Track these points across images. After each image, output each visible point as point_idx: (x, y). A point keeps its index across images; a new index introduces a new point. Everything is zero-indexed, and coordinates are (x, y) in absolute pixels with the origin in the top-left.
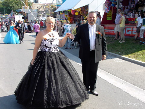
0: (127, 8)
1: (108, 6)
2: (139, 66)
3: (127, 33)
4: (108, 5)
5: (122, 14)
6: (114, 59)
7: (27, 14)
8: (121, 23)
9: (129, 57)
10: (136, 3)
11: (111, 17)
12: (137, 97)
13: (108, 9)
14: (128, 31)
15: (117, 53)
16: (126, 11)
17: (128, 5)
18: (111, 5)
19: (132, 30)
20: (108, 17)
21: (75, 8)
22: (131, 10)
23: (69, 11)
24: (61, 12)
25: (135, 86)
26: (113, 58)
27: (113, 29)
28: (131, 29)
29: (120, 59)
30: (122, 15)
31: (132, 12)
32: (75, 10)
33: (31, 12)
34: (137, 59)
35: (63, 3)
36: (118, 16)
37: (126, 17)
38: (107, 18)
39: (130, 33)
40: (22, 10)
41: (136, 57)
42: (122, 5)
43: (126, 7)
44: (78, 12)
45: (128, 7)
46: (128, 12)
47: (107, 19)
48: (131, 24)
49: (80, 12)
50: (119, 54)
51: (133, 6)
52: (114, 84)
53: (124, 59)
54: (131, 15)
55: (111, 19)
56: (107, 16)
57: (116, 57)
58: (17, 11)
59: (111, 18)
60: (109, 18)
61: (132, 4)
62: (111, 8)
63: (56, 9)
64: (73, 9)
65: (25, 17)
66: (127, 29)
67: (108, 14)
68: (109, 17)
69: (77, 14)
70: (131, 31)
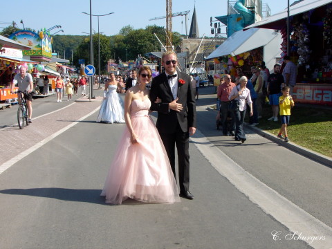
0: (329, 54)
3: (315, 99)
4: (285, 49)
16: (325, 59)
19: (322, 94)
21: (239, 52)
23: (229, 57)
24: (217, 58)
28: (320, 92)
39: (320, 99)
40: (156, 54)
44: (243, 59)
46: (329, 60)
58: (147, 54)
63: (210, 53)
64: (233, 55)
66: (316, 92)
69: (241, 63)
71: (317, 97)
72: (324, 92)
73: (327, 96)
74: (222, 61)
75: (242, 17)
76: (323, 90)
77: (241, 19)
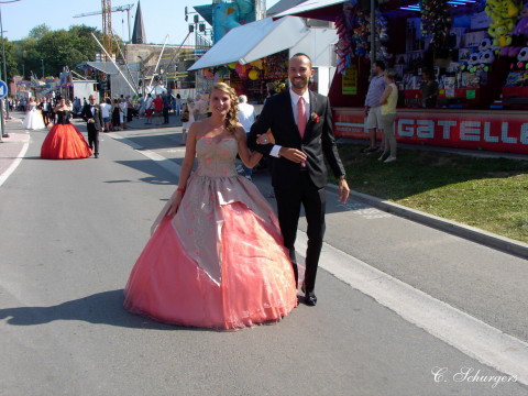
0: (402, 61)
1: (342, 54)
2: (431, 229)
3: (401, 133)
4: (343, 51)
5: (390, 77)
6: (359, 212)
7: (109, 76)
8: (385, 102)
9: (405, 203)
10: (427, 46)
11: (354, 85)
12: (420, 323)
13: (344, 61)
14: (404, 126)
15: (369, 193)
16: (399, 69)
17: (404, 52)
18: (354, 51)
19: (416, 126)
20: (345, 85)
22: (411, 68)
23: (233, 67)
24: (209, 69)
25: (417, 290)
26: (358, 208)
27: (361, 119)
28: (412, 122)
29: (378, 211)
30: (388, 80)
31: (416, 74)
32: (247, 65)
33: (122, 69)
34: (426, 209)
35: (215, 43)
36: (374, 83)
37: (398, 85)
38: (344, 88)
39: (410, 133)
40: (95, 65)
41: (425, 205)
42: (387, 51)
43: (398, 57)
44: (257, 69)
45: (405, 57)
46: (405, 71)
47: (344, 93)
48: (411, 107)
49: (263, 71)
50: (375, 195)
51: (418, 54)
52: (354, 285)
53: (389, 210)
54: (413, 83)
55: (355, 93)
56: (343, 82)
57: (366, 204)
58: (80, 66)
59: (355, 88)
60: (349, 90)
61: (415, 48)
62: (354, 61)
63: (193, 62)
64: (243, 62)
65: (103, 86)
66: (401, 122)
67: (346, 79)
68: (350, 85)
69: (253, 76)
70: (412, 129)
71: (404, 130)
72: (419, 122)
73: (426, 129)
74: (217, 74)
75: (235, 7)
76: (416, 119)
77: (233, 10)
